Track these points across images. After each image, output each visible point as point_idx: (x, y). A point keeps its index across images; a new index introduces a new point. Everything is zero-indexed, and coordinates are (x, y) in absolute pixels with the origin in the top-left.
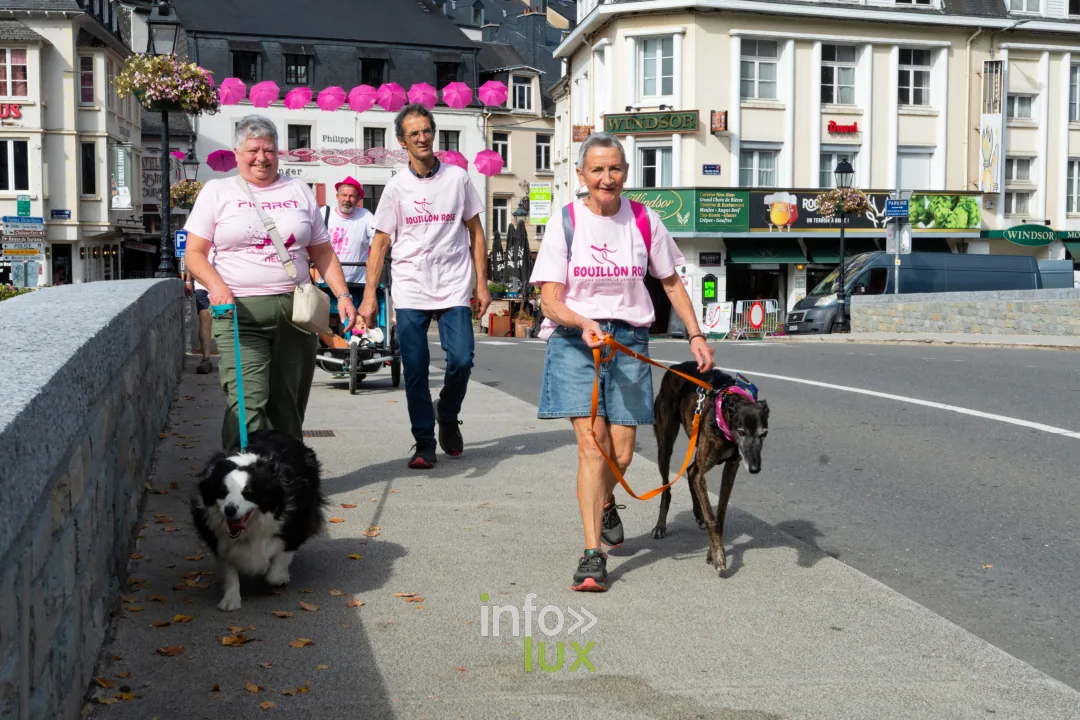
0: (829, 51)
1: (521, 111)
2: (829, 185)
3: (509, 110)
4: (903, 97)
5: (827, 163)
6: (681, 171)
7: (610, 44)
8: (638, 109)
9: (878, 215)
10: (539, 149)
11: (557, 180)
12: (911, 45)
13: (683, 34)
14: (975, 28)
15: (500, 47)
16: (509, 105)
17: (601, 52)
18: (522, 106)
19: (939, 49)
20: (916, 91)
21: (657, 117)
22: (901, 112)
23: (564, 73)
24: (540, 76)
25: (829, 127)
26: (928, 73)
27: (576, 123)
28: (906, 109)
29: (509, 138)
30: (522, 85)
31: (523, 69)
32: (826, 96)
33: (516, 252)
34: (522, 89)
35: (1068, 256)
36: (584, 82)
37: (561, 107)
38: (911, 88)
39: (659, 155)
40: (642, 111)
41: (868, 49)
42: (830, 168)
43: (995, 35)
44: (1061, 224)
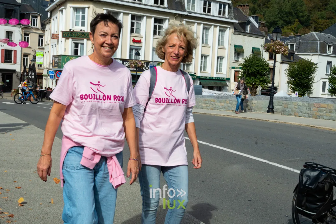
0: (133, 17)
1: (34, 27)
2: (132, 58)
3: (30, 26)
4: (155, 33)
5: (132, 51)
6: (87, 51)
7: (65, 9)
8: (74, 30)
9: (146, 68)
10: (39, 40)
11: (45, 50)
12: (158, 17)
13: (89, 8)
14: (177, 14)
15: (27, 5)
16: (30, 25)
17: (62, 11)
18: (34, 25)
19: (166, 19)
20: (158, 31)
21: (80, 33)
22: (154, 37)
23: (49, 16)
24: (40, 16)
25: (133, 40)
26: (162, 26)
27: (53, 32)
28: (155, 36)
29: (30, 35)
30: (34, 18)
31: (35, 13)
32: (132, 31)
33: (32, 73)
34: (34, 20)
35: (200, 84)
36: (56, 20)
37: (47, 27)
38: (157, 30)
39: (79, 45)
40: (75, 31)
41: (145, 18)
42: (132, 53)
43: (182, 17)
44: (199, 74)
